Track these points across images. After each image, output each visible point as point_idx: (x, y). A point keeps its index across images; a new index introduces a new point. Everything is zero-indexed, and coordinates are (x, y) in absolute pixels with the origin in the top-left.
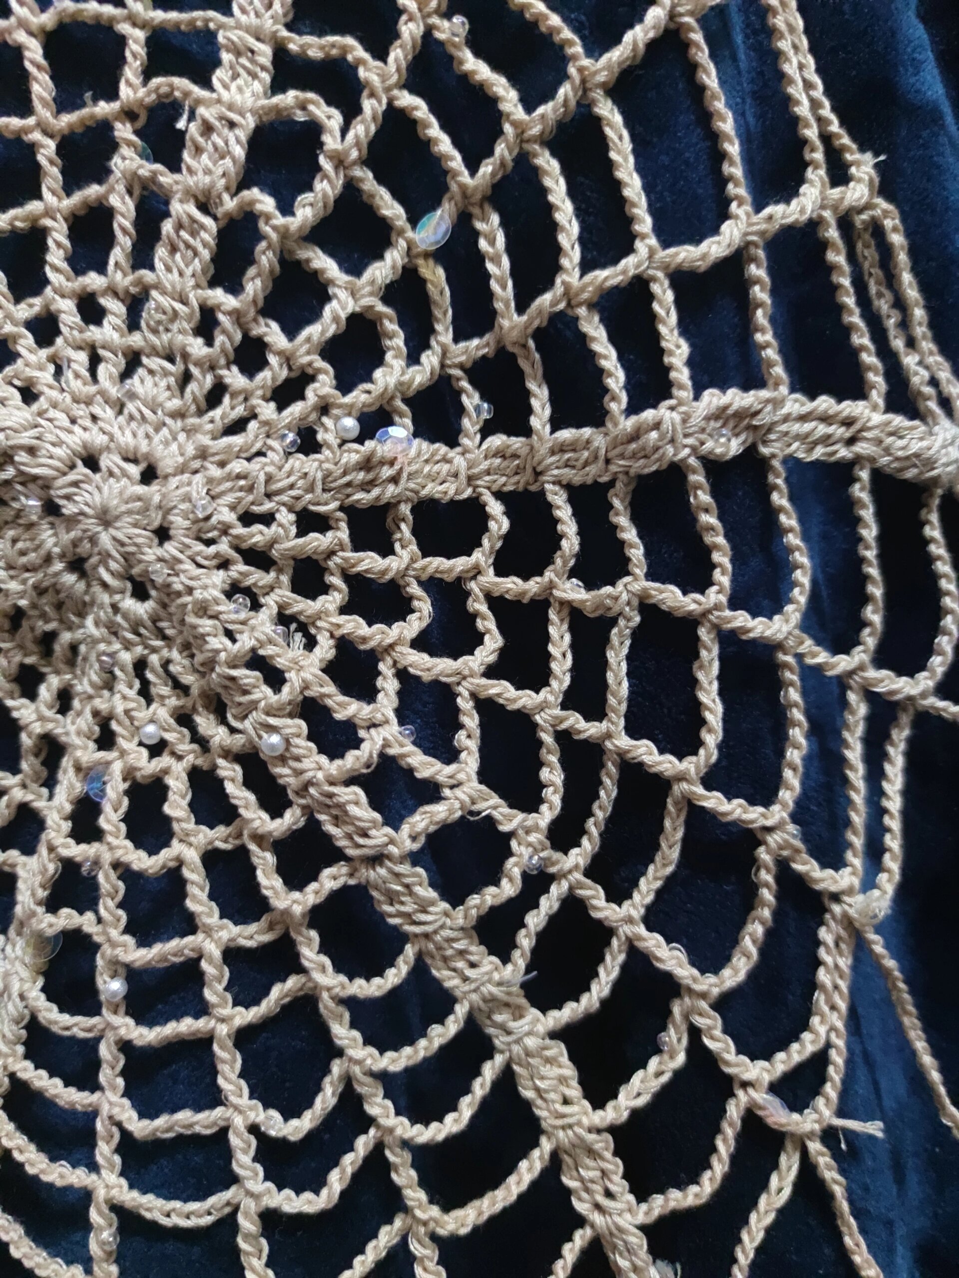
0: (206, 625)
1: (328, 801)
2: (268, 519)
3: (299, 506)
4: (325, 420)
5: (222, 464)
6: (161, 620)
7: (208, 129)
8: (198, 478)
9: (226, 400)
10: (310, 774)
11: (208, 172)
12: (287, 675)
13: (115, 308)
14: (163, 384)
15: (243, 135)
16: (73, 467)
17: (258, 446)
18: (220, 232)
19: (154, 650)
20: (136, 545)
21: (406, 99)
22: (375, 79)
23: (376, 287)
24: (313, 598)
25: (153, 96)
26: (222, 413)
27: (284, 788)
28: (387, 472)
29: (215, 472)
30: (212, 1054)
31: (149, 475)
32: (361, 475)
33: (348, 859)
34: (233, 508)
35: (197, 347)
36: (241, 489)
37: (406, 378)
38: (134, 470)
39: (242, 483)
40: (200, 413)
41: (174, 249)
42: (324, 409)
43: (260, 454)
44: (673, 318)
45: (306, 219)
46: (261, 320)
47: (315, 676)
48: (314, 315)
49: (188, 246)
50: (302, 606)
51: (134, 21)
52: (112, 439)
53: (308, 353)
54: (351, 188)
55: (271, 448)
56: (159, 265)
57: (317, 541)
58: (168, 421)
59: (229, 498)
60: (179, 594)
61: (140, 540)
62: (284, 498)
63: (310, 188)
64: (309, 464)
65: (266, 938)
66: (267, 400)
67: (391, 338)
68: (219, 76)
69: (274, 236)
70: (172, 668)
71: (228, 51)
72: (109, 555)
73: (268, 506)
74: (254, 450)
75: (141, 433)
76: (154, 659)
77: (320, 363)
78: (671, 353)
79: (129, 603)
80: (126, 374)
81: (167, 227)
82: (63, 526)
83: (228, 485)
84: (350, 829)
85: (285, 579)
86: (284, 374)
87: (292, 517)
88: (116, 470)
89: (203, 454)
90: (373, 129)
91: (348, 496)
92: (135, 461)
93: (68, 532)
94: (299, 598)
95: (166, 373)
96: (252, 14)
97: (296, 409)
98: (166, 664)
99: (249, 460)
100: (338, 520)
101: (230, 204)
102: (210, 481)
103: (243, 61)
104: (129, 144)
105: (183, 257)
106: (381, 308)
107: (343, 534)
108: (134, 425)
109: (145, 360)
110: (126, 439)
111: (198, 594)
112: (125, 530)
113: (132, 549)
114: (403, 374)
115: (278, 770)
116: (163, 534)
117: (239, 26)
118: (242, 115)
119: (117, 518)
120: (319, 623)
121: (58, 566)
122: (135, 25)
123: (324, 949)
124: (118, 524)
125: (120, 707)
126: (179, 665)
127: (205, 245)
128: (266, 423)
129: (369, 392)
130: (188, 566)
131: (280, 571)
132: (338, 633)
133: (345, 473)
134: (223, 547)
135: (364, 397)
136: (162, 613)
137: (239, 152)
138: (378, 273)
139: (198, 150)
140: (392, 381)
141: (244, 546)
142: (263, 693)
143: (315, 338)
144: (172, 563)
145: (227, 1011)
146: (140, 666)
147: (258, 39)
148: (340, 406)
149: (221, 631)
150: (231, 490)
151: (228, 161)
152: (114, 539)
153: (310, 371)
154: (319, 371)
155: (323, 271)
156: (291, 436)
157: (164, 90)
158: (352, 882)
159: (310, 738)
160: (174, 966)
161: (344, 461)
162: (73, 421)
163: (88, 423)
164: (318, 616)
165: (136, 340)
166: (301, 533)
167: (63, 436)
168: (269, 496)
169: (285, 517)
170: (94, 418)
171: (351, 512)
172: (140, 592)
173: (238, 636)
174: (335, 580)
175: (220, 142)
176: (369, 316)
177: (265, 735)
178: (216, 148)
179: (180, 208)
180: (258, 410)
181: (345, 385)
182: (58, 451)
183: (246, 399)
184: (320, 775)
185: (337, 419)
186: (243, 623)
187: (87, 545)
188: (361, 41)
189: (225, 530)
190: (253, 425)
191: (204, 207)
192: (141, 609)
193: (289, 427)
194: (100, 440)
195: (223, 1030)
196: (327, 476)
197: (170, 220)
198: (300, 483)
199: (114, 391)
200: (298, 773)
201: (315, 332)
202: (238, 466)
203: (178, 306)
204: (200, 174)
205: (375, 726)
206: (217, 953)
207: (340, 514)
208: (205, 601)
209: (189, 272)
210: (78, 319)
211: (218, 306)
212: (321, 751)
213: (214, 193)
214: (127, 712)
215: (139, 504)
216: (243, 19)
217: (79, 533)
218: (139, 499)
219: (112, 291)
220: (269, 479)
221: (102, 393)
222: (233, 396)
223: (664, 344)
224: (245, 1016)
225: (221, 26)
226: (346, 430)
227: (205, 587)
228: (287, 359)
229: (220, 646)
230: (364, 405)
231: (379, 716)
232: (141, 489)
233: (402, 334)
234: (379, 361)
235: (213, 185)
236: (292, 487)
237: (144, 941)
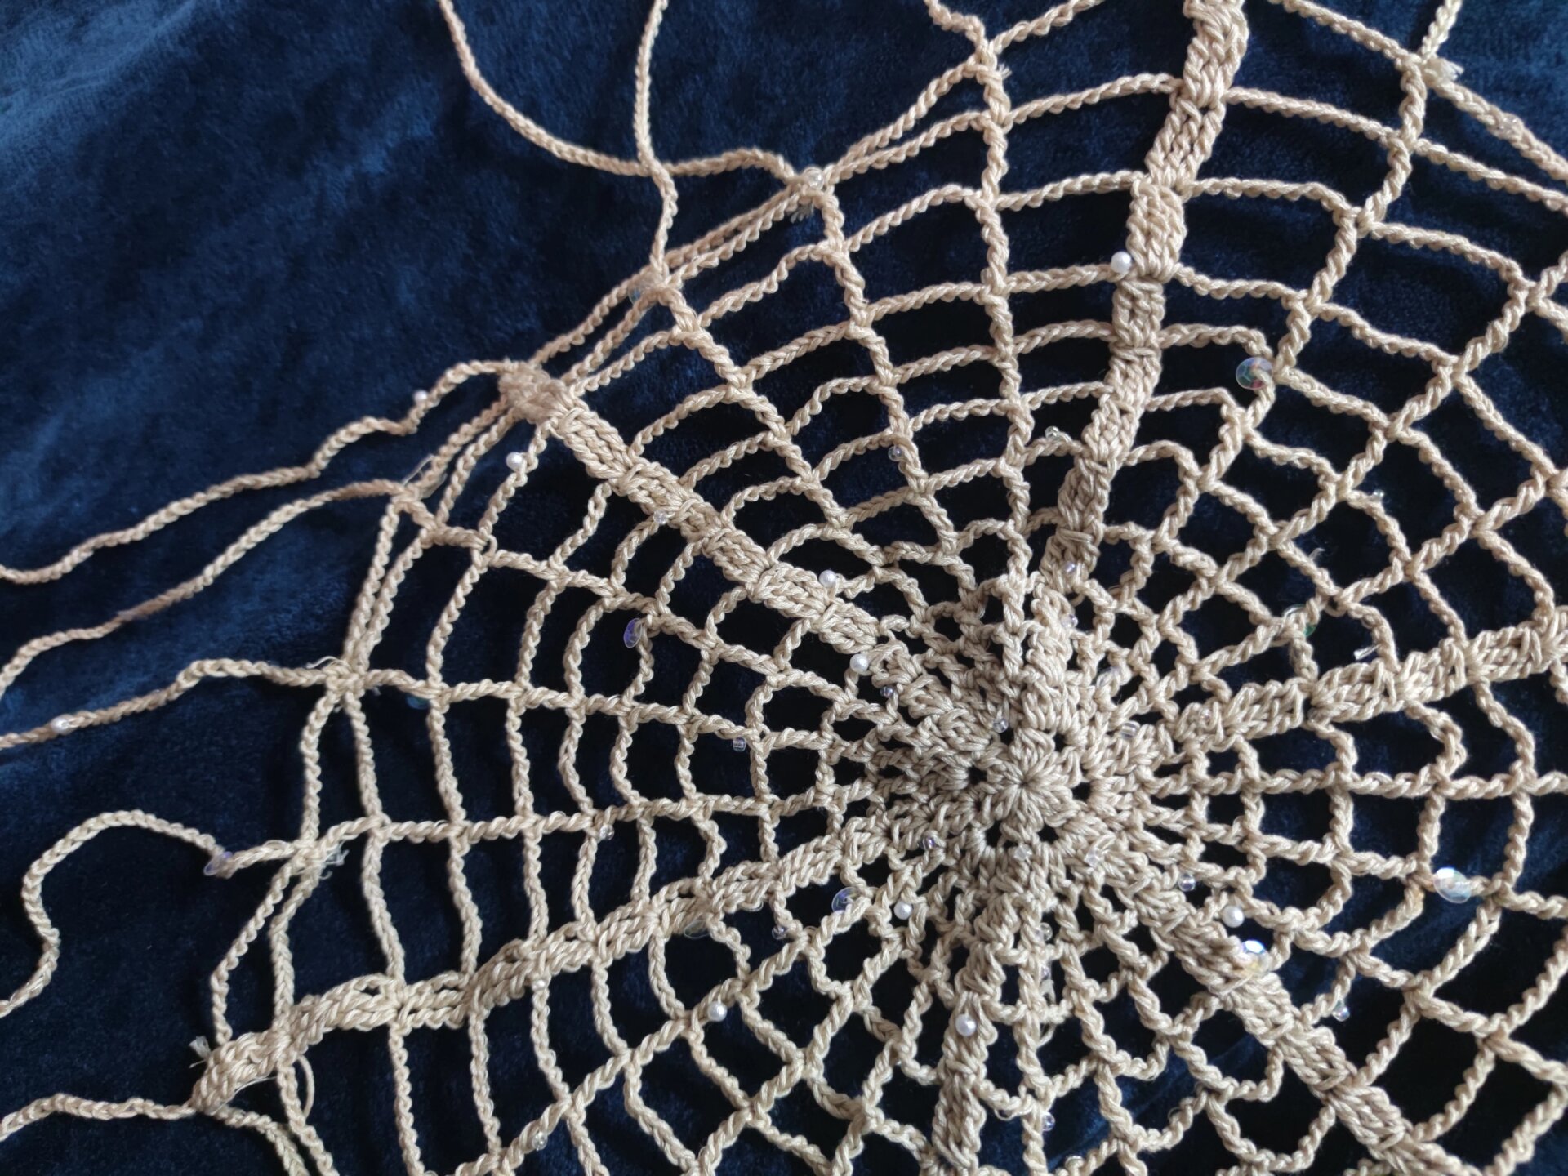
0: (1012, 917)
1: (959, 1097)
2: (1119, 907)
3: (1146, 922)
4: (1224, 896)
5: (1132, 848)
6: (986, 866)
7: (1370, 679)
8: (1111, 835)
9: (1180, 813)
10: (967, 1070)
11: (1337, 698)
12: (1019, 1002)
13: (1180, 680)
14: (1155, 754)
15: (1384, 707)
16: (1047, 731)
17: (1166, 862)
18: (1299, 729)
19: (960, 872)
20: (1028, 820)
21: (1525, 806)
22: (1521, 778)
23: (1361, 868)
24: (1089, 975)
25: (1359, 616)
26: (1170, 818)
27: (941, 1054)
28: (1226, 968)
29: (1124, 846)
30: (726, 1118)
31: (1083, 792)
32: (1206, 951)
33: (930, 1140)
34: (1108, 876)
35: (1202, 765)
36: (1126, 874)
37: (1310, 935)
38: (1079, 779)
39: (1131, 871)
40: (1156, 800)
41: (1259, 701)
42: (1231, 889)
43: (1162, 868)
44: (1543, 1129)
45: (1368, 787)
46: (1258, 799)
47: (1033, 1025)
48: (1298, 836)
49: (1270, 711)
50: (1076, 972)
51: (1407, 566)
52: (1088, 747)
53: (1263, 850)
54: (1422, 803)
55: (1171, 875)
56: (1240, 697)
57: (1130, 951)
58: (1132, 779)
59: (1112, 870)
60: (1016, 878)
61: (1033, 820)
62: (1144, 909)
63: (1393, 774)
64: (1184, 910)
65: (828, 1106)
66: (1203, 841)
67: (1330, 903)
68: (1416, 658)
69: (1331, 780)
70: (958, 899)
71: (1441, 654)
72: (1005, 801)
73: (1127, 900)
74: (1160, 861)
75: (1108, 763)
76: (954, 879)
77: (1262, 862)
78: (1515, 1145)
79: (979, 835)
80: (1141, 719)
81: (1274, 687)
82: (999, 750)
83: (1122, 863)
84: (952, 1128)
85: (1085, 948)
86: (1232, 842)
87: (1134, 923)
88: (1070, 768)
89: (1128, 828)
90: (1480, 795)
91: (1184, 952)
92: (1085, 772)
93: (997, 757)
94: (1080, 965)
95: (1163, 751)
96: (1483, 655)
97: (1213, 870)
98: (956, 891)
99: (1151, 863)
100: (1160, 957)
101: (1325, 729)
102: (1115, 848)
103: (1441, 670)
104: (1311, 617)
105: (1260, 711)
106: (1347, 882)
107: (1153, 969)
108: (1109, 753)
109: (1162, 729)
110: (1096, 756)
111: (1029, 896)
112: (1032, 802)
113: (1021, 816)
114: (1310, 930)
115: (951, 1041)
116: (1049, 835)
117: (1466, 651)
118: (1399, 694)
119: (1037, 793)
120: (1074, 994)
121: (967, 763)
122: (1405, 569)
123: (856, 1162)
124: (1033, 796)
125: (906, 877)
126: (965, 903)
127: (1280, 725)
128: (1184, 854)
129: (1272, 913)
130: (1043, 874)
131: (1089, 939)
132: (1078, 1014)
133: (1196, 937)
134: (1076, 891)
135: (1266, 912)
136: (992, 866)
137: (1369, 713)
138: (1373, 862)
139: (1349, 679)
140: (1295, 925)
141: (1088, 904)
142: (994, 991)
143: (1278, 849)
144: (1037, 860)
145: (763, 1111)
146: (943, 869)
147: (1467, 669)
148: (1243, 899)
149: (1015, 930)
150: (1120, 867)
151: (1356, 708)
152: (1020, 800)
153: (1250, 859)
154: (1255, 865)
155: (1338, 822)
156: (1192, 881)
157: (1370, 619)
158: (916, 1155)
159: (990, 1048)
160: (766, 1047)
161: (1207, 930)
162: (1079, 707)
163: (1086, 718)
164: (1078, 990)
165: (1171, 710)
166: (1127, 937)
167: (1066, 711)
168: (1136, 897)
169: (1131, 920)
170: (1093, 721)
171: (1174, 962)
172: (993, 837)
173: (1020, 947)
174: (1115, 985)
175: (1367, 694)
176: (1333, 876)
177: (967, 1015)
178: (1360, 693)
179: (1294, 689)
180: (1190, 842)
181: (1261, 891)
182: (1052, 715)
183: (1191, 827)
184: (973, 1078)
185: (1232, 903)
186: (1032, 943)
187: (1000, 778)
188: (1538, 745)
189: (1088, 883)
190: (1177, 847)
191: (1308, 706)
192: (982, 848)
193: (1196, 875)
194: (1082, 740)
195: (748, 1117)
196: (1184, 926)
197: (1280, 685)
198: (1164, 912)
199: (1122, 720)
200: (960, 1059)
201: (1284, 846)
202: (1140, 859)
203: (1221, 731)
204: (1333, 692)
205: (1035, 1097)
206: (798, 1076)
207: (1165, 956)
208: (1028, 905)
209: (1252, 723)
210: (1150, 652)
211: (1244, 766)
212: (988, 1063)
213: (1324, 712)
214: (907, 885)
215: (1057, 801)
216: (1475, 649)
217: (1003, 768)
218: (1062, 801)
219: (1192, 671)
220: (1149, 888)
221: (1115, 715)
222: (1187, 816)
223: (1517, 1135)
224: (765, 1126)
225: (1457, 640)
226: (1231, 917)
227: (1038, 898)
228: (1246, 838)
229: (1004, 938)
230: (1260, 916)
231: (1042, 1090)
232: (1068, 795)
233: (1340, 910)
234: (1303, 906)
235: (1328, 708)
236: (1156, 907)
237: (765, 1010)
